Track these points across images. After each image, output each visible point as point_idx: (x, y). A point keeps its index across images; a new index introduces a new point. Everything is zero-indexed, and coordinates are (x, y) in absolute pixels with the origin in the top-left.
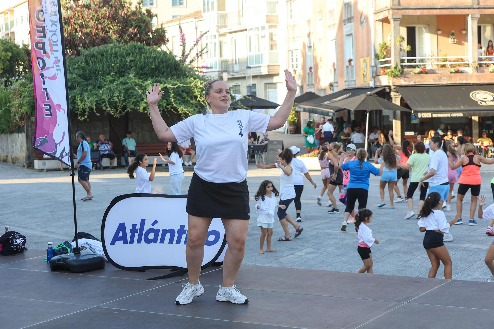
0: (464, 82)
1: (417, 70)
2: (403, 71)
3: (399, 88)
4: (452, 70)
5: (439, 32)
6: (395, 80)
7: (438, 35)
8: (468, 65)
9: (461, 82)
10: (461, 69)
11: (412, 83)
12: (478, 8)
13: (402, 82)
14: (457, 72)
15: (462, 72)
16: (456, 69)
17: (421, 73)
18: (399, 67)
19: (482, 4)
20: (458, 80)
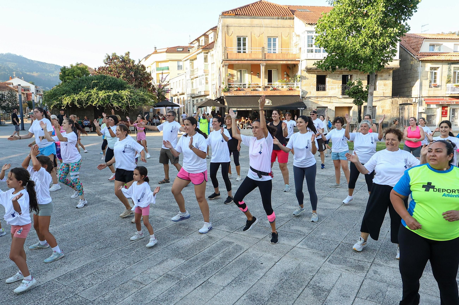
0: (258, 95)
1: (236, 89)
2: (229, 89)
3: (227, 97)
4: (252, 89)
5: (252, 73)
6: (225, 93)
7: (251, 74)
8: (260, 87)
9: (256, 95)
10: (257, 89)
11: (233, 95)
12: (265, 60)
13: (228, 94)
14: (254, 90)
15: (257, 90)
16: (254, 89)
17: (237, 90)
18: (227, 87)
19: (267, 59)
20: (255, 93)
